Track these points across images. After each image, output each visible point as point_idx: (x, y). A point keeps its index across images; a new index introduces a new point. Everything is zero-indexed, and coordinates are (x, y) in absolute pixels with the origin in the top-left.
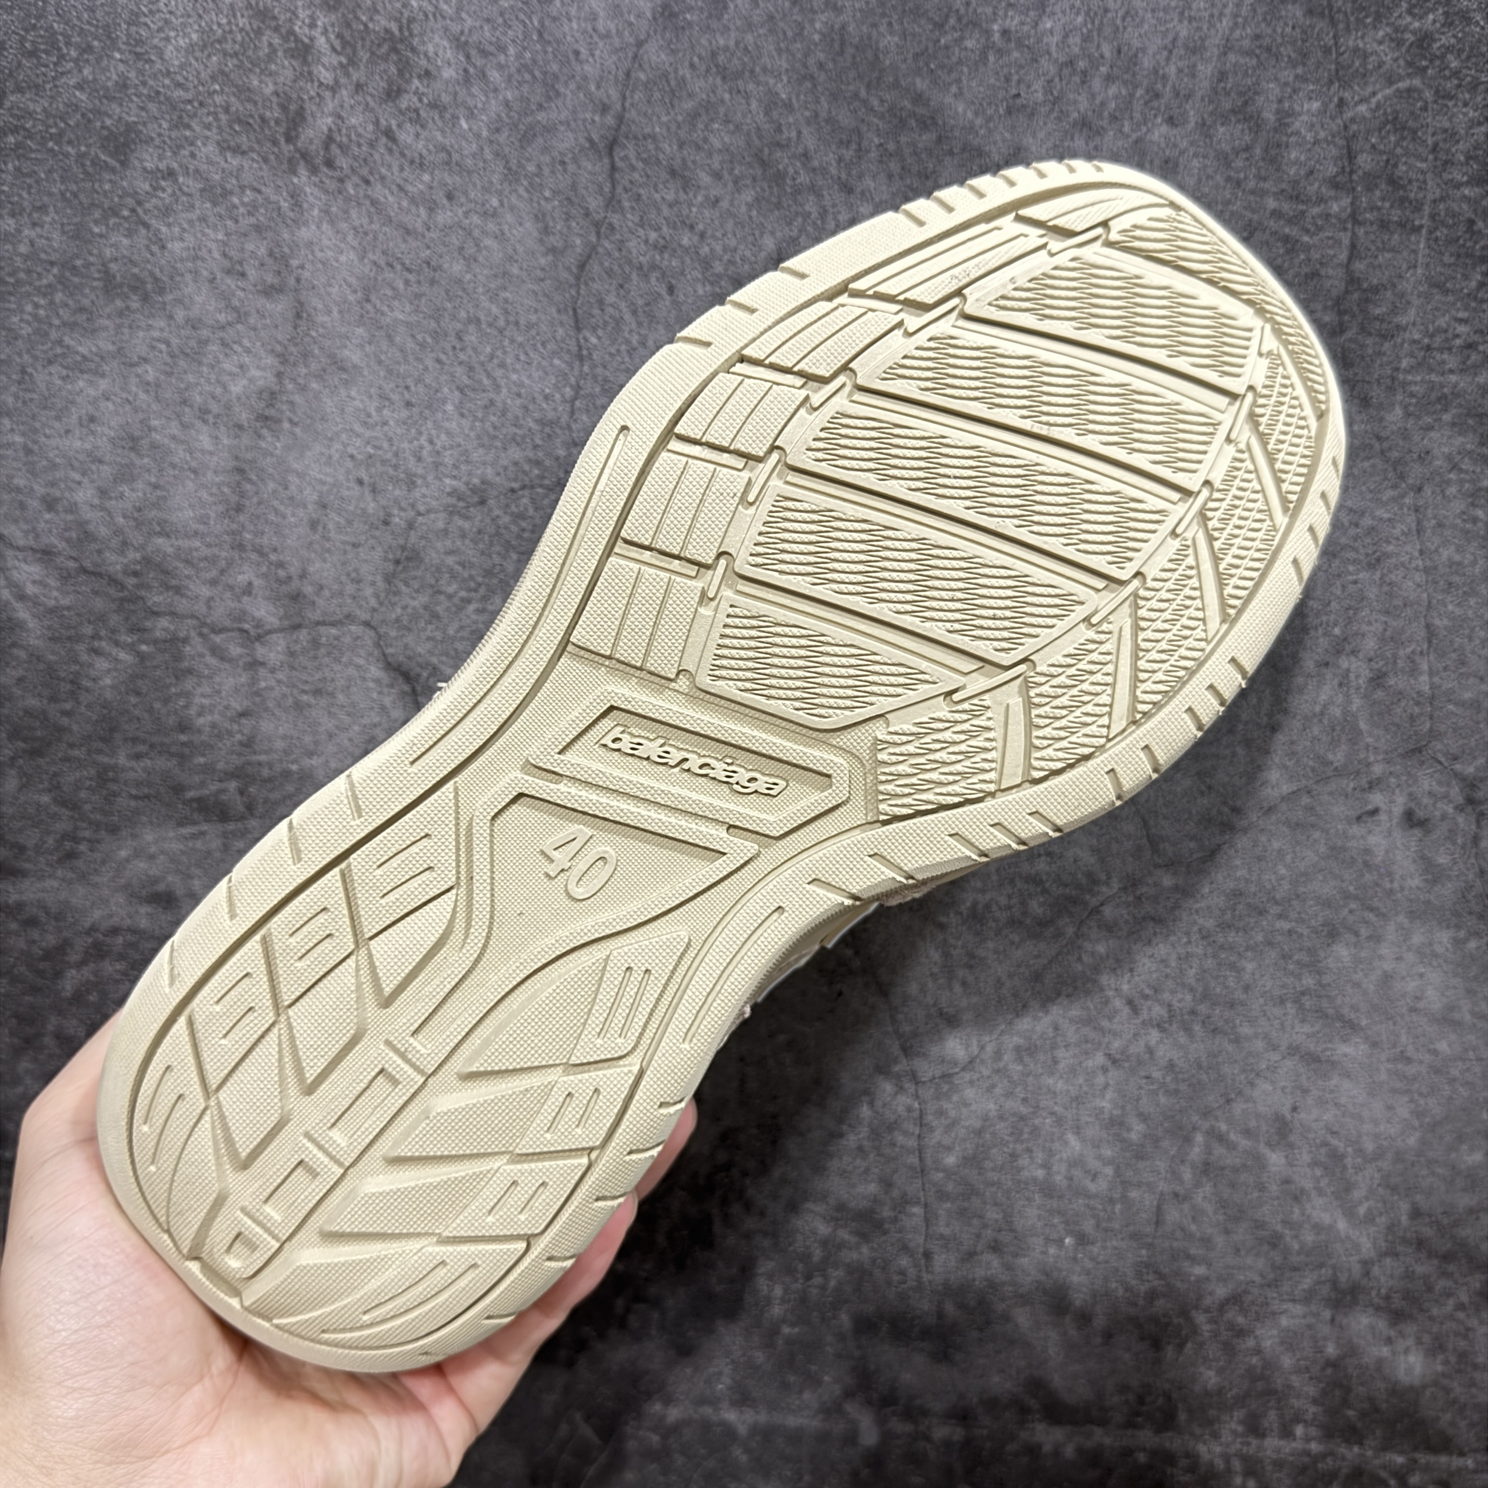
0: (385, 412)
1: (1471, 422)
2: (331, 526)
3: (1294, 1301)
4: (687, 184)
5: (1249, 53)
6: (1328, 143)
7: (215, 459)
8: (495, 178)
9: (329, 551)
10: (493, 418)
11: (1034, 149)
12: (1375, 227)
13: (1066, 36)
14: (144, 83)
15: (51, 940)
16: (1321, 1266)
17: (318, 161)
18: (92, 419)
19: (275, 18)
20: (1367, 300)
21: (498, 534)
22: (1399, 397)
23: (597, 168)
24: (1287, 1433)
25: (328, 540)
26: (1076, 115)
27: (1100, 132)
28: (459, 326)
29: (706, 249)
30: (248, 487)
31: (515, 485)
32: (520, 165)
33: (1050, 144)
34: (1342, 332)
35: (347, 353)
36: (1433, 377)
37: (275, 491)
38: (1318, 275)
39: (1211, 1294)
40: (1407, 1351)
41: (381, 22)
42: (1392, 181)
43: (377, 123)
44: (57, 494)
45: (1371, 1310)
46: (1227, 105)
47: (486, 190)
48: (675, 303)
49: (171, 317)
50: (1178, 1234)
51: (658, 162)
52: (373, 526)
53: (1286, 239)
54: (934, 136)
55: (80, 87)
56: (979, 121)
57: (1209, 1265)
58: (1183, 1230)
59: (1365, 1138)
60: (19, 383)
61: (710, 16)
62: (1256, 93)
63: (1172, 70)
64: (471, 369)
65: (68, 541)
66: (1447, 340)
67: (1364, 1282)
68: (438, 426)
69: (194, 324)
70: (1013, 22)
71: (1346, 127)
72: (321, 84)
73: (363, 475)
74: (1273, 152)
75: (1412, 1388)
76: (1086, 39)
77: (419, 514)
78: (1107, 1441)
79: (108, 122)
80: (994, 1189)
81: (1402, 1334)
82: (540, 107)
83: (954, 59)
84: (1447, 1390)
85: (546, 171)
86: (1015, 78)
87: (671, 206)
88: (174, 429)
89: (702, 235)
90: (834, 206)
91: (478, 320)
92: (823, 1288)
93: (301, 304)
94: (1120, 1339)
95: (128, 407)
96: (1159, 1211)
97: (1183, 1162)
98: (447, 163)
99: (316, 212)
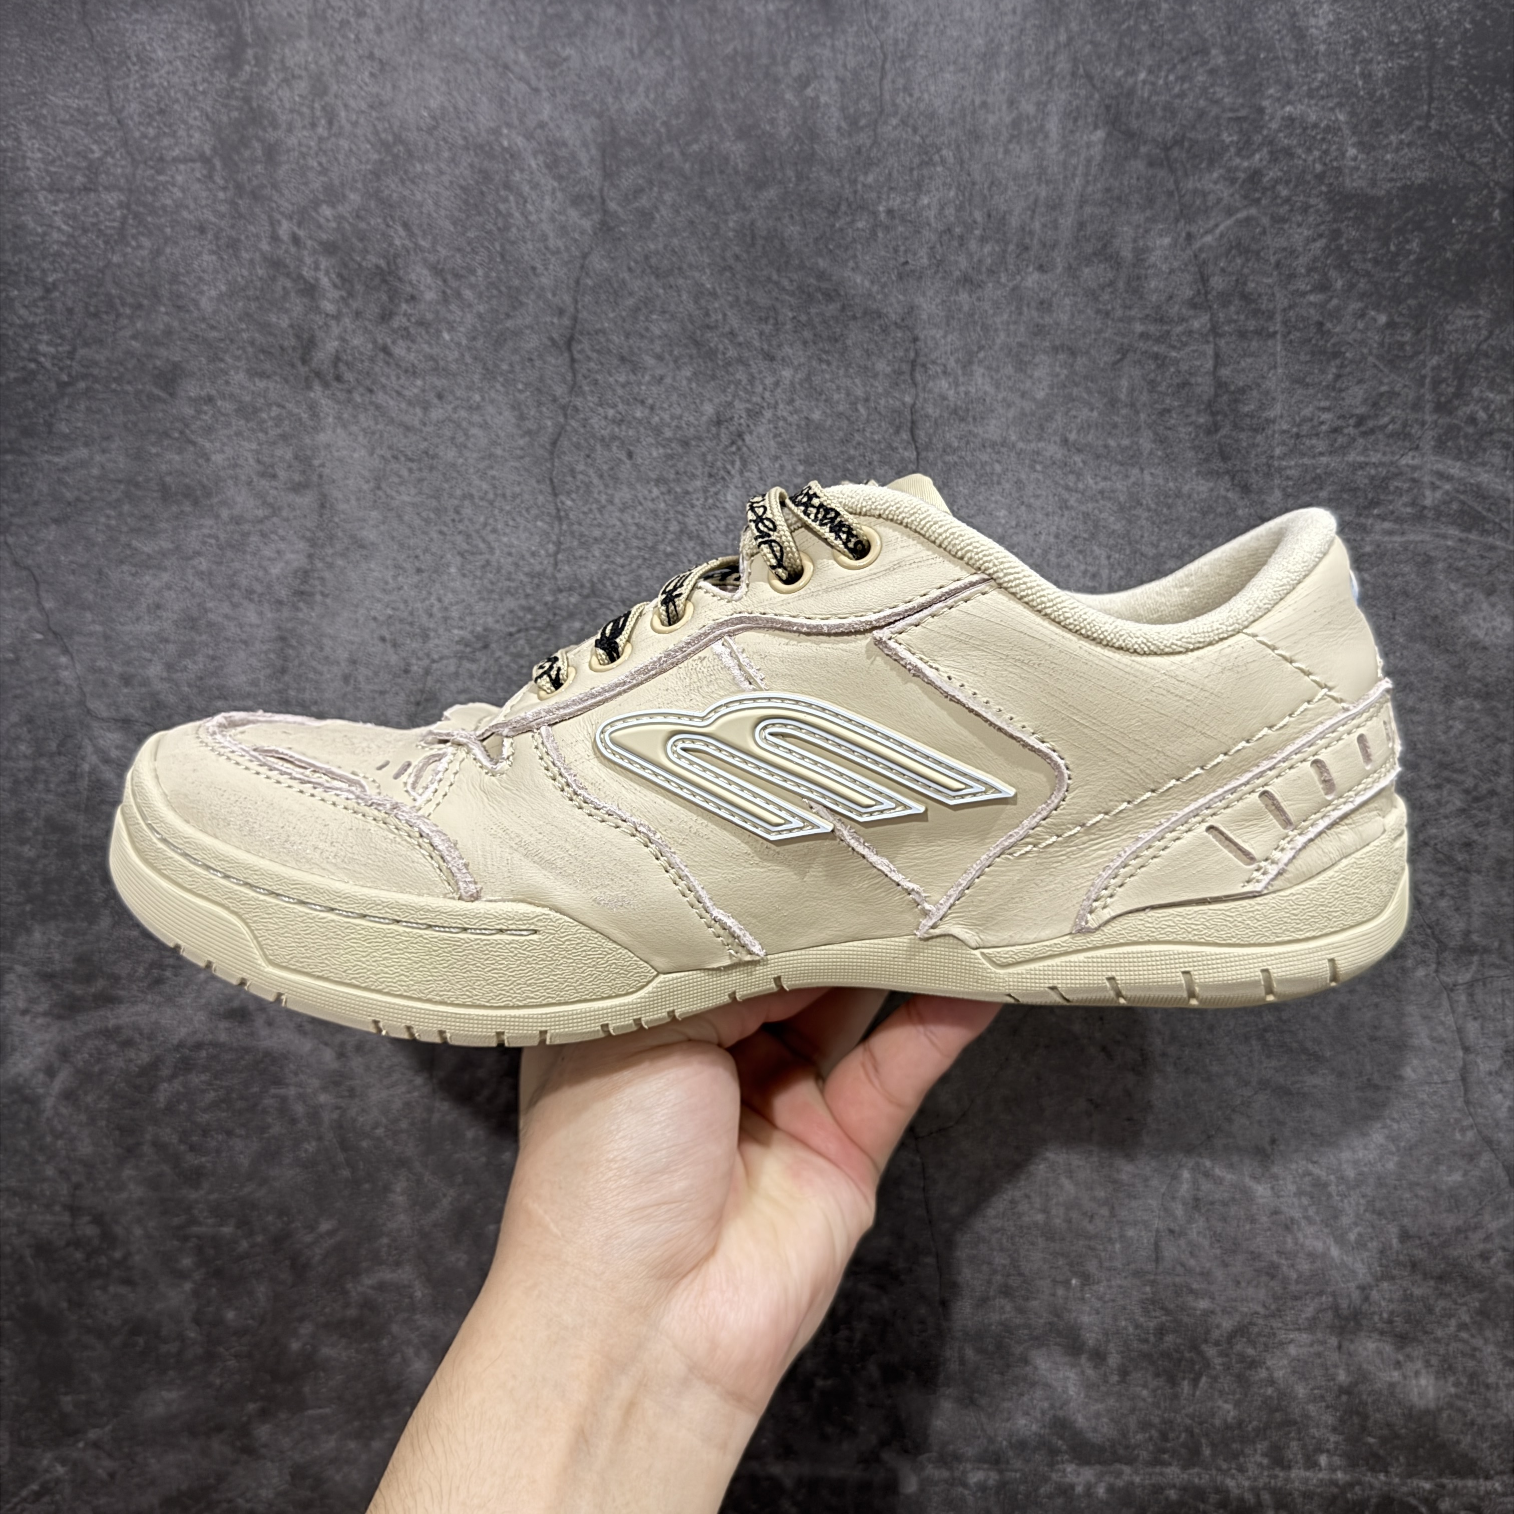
0: (400, 579)
1: (1345, 496)
2: (361, 678)
3: (1299, 1329)
4: (636, 368)
5: (1102, 203)
6: (1183, 271)
7: (261, 631)
8: (476, 378)
9: (360, 699)
10: (490, 576)
11: (925, 306)
12: (1234, 338)
13: (942, 208)
14: (185, 329)
15: (145, 1058)
16: (1321, 1293)
17: (330, 377)
18: (158, 607)
19: (286, 266)
20: (1236, 401)
21: (500, 672)
22: (1277, 481)
23: (559, 362)
24: (1311, 1464)
25: (359, 690)
26: (958, 273)
27: (980, 285)
28: (456, 502)
29: (657, 419)
30: (291, 651)
31: (513, 630)
32: (496, 366)
33: (938, 300)
34: (1217, 430)
35: (365, 533)
36: (1306, 461)
37: (312, 654)
38: (1189, 384)
39: (1218, 1326)
40: (1417, 1374)
41: (373, 260)
42: (1244, 297)
43: (375, 342)
44: (132, 670)
45: (1376, 1336)
46: (1088, 249)
47: (469, 388)
48: (635, 466)
49: (217, 517)
50: (1179, 1269)
51: (609, 351)
52: (396, 676)
53: (1156, 357)
54: (838, 305)
55: (134, 337)
56: (875, 288)
57: (1212, 1298)
58: (1183, 1265)
59: (1345, 1166)
60: (98, 582)
61: (641, 227)
62: (1113, 237)
63: (1037, 226)
64: (469, 536)
65: (144, 710)
66: (1313, 427)
67: (1365, 1307)
68: (444, 586)
69: (237, 520)
70: (895, 201)
71: (1196, 256)
72: (327, 315)
73: (385, 632)
74: (1134, 284)
75: (1427, 1412)
76: (960, 208)
77: (434, 661)
78: (1137, 1480)
79: (158, 363)
80: (998, 1235)
81: (1409, 1357)
82: (508, 316)
83: (849, 239)
84: (1463, 1412)
85: (518, 368)
86: (902, 248)
87: (623, 386)
88: (226, 608)
89: (652, 408)
90: (760, 372)
91: (471, 496)
92: (850, 1340)
93: (325, 496)
94: (1136, 1376)
95: (187, 594)
96: (1157, 1247)
97: (1173, 1198)
98: (435, 369)
99: (330, 420)
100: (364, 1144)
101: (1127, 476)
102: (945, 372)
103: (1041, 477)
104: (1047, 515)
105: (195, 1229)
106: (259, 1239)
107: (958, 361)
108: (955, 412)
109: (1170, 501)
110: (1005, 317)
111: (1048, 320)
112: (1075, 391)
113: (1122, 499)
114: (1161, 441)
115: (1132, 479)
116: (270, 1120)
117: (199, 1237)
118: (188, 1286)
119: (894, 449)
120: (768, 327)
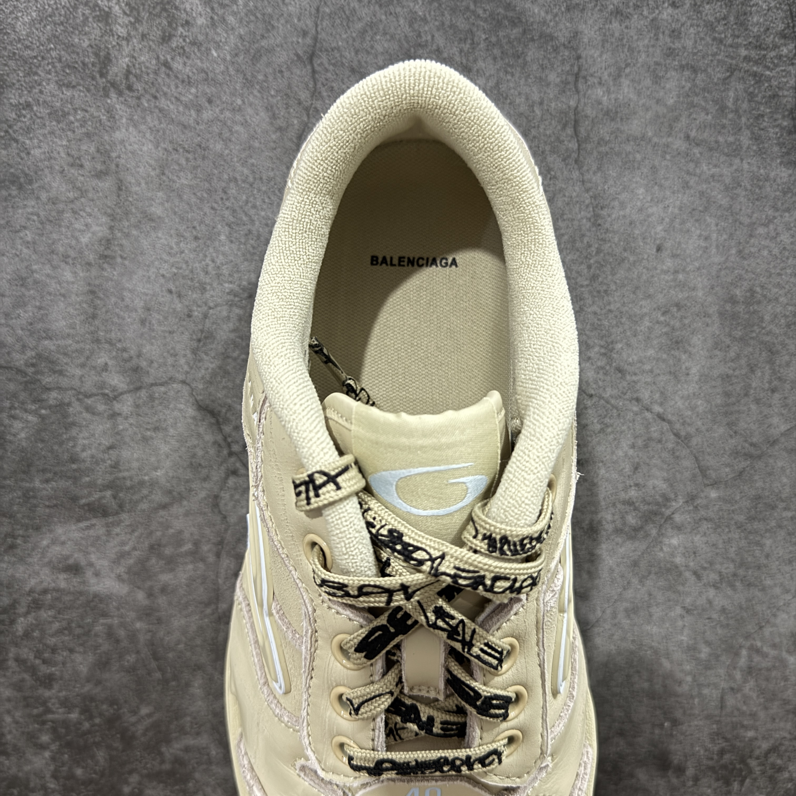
0: (182, 245)
2: (154, 322)
6: (777, 9)
7: (76, 286)
8: (238, 86)
9: (154, 338)
10: (252, 242)
11: (586, 32)
14: (5, 49)
15: (6, 601)
17: (123, 86)
23: (303, 73)
25: (153, 330)
26: (612, 7)
27: (628, 17)
28: (224, 184)
30: (99, 302)
32: (253, 76)
33: (596, 28)
35: (153, 209)
37: (116, 303)
38: (778, 95)
39: (759, 747)
43: (158, 58)
47: (233, 94)
49: (38, 198)
50: (736, 713)
51: (343, 64)
52: (181, 319)
53: (755, 75)
54: (521, 30)
56: (549, 17)
57: (757, 730)
58: (738, 710)
64: (234, 211)
68: (216, 251)
69: (54, 201)
72: (119, 37)
73: (172, 287)
74: (742, 18)
77: (210, 308)
80: (617, 698)
82: (263, 37)
85: (270, 78)
88: (48, 270)
91: (236, 180)
93: (121, 181)
94: (704, 781)
95: (17, 259)
96: (722, 700)
97: (735, 668)
98: (206, 80)
99: (124, 120)
100: (170, 655)
101: (731, 165)
102: (600, 83)
103: (669, 164)
104: (674, 193)
105: (50, 716)
106: (97, 721)
107: (610, 75)
108: (607, 113)
109: (761, 183)
110: (646, 41)
111: (677, 45)
112: (696, 100)
113: (727, 181)
114: (756, 138)
115: (735, 167)
116: (100, 641)
117: (53, 721)
118: (47, 754)
119: (561, 142)
120: (466, 47)
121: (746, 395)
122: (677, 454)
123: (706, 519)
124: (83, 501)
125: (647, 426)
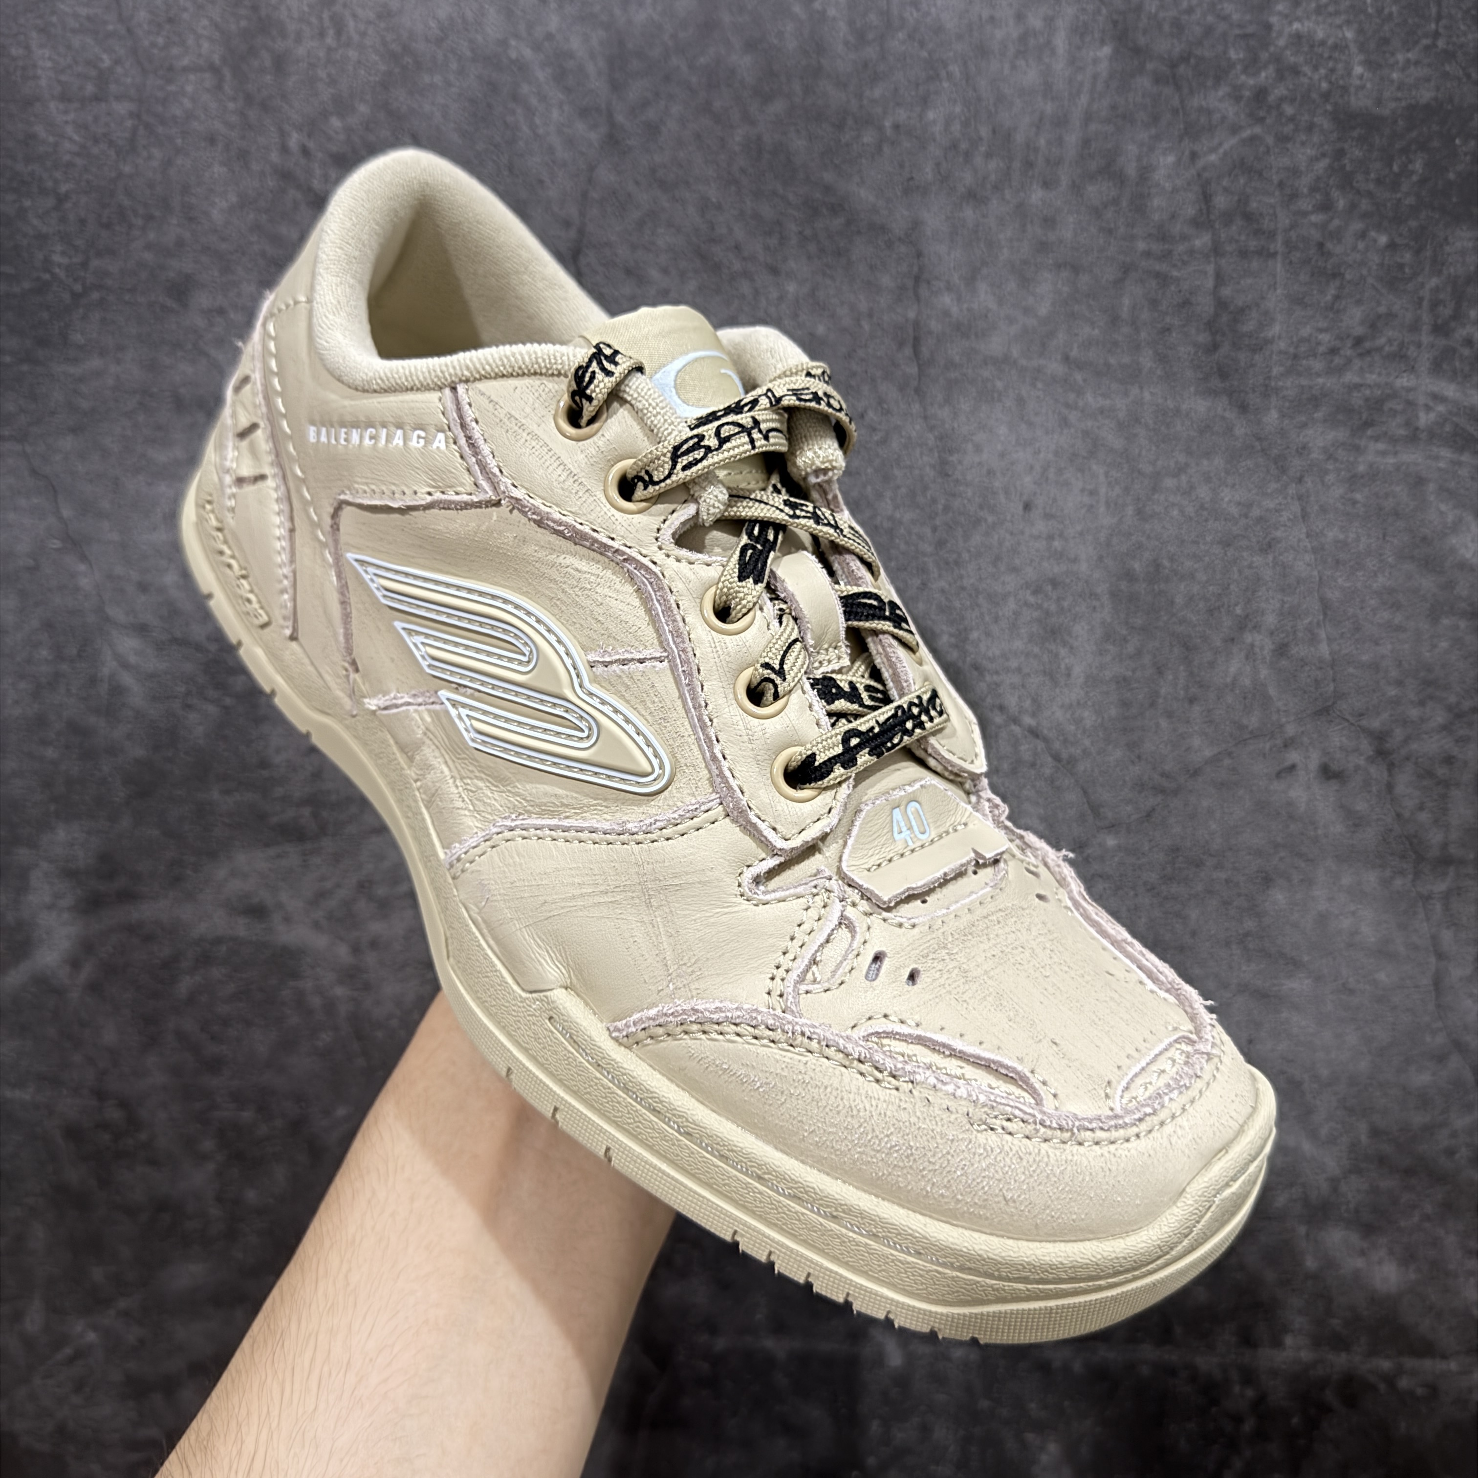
1: (1340, 417)
4: (642, 282)
5: (1108, 121)
6: (1185, 190)
11: (929, 221)
12: (1235, 257)
13: (948, 124)
20: (1235, 321)
22: (1274, 402)
26: (962, 189)
27: (985, 201)
34: (1216, 350)
36: (1302, 381)
38: (1190, 303)
40: (1381, 1262)
42: (1246, 216)
45: (1342, 1225)
46: (1093, 166)
51: (615, 265)
61: (647, 140)
62: (1117, 154)
63: (1042, 142)
65: (161, 617)
66: (1311, 348)
67: (1333, 1198)
70: (901, 116)
71: (1199, 175)
74: (1138, 202)
75: (1389, 1296)
76: (965, 125)
81: (1374, 1246)
84: (1423, 1297)
86: (908, 164)
90: (765, 287)
100: (380, 1034)
101: (1126, 395)
102: (948, 289)
103: (1041, 394)
104: (1047, 432)
105: (217, 1114)
106: (278, 1123)
107: (961, 277)
108: (957, 327)
109: (1168, 419)
110: (1009, 233)
111: (1051, 237)
112: (1077, 308)
113: (1121, 417)
114: (1162, 359)
115: (1131, 398)
116: (287, 1011)
117: (220, 1121)
118: (211, 1167)
119: (897, 366)
120: (773, 241)
121: (1153, 704)
122: (1057, 783)
123: (1101, 876)
124: (275, 820)
125: (1015, 744)
